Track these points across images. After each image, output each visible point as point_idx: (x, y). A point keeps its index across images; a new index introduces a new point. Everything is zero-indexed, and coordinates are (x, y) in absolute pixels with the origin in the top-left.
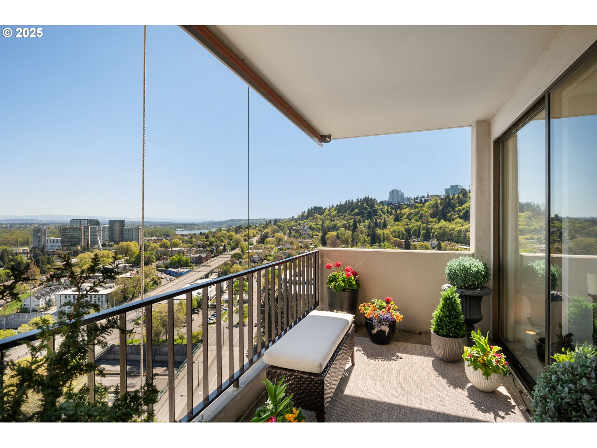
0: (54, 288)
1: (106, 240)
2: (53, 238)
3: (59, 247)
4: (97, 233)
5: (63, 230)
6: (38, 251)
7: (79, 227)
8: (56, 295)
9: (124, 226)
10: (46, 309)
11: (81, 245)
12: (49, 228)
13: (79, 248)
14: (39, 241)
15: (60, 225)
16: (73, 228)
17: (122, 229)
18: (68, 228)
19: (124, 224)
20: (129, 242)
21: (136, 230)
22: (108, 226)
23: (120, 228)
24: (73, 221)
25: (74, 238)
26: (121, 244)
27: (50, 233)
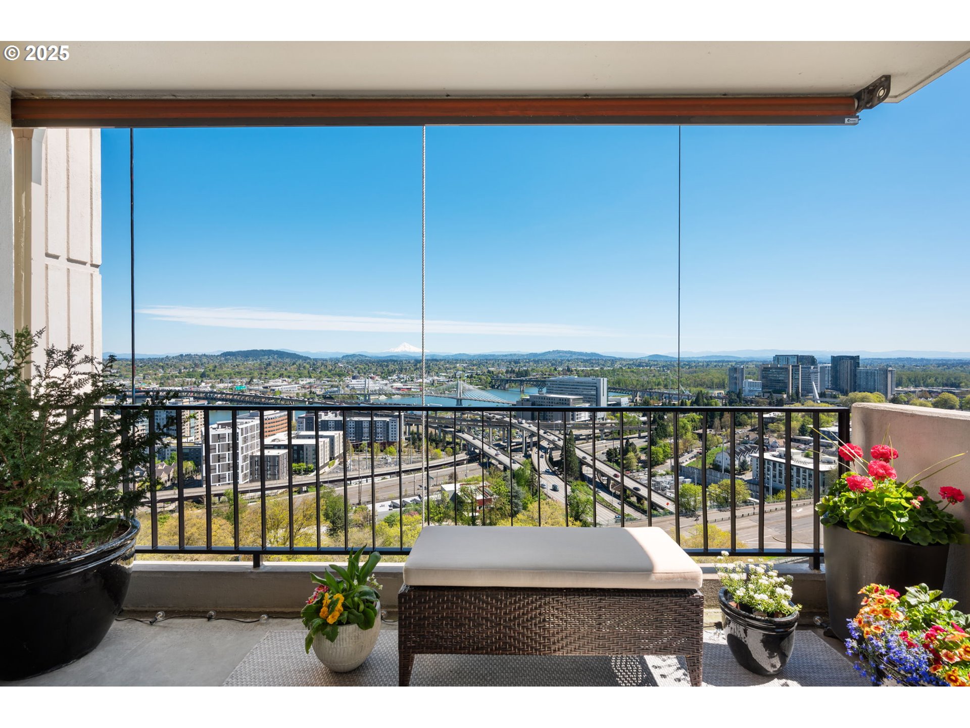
0: (749, 447)
1: (827, 387)
2: (751, 380)
3: (759, 393)
4: (812, 376)
5: (763, 371)
6: (734, 397)
7: (785, 366)
8: (751, 456)
9: (859, 367)
10: (740, 471)
11: (788, 394)
12: (747, 367)
13: (785, 396)
14: (736, 384)
15: (761, 364)
16: (777, 368)
17: (855, 370)
18: (771, 368)
19: (858, 363)
20: (869, 394)
21: (882, 372)
22: (830, 365)
23: (851, 370)
24: (777, 358)
25: (779, 381)
26: (852, 396)
27: (749, 374)
